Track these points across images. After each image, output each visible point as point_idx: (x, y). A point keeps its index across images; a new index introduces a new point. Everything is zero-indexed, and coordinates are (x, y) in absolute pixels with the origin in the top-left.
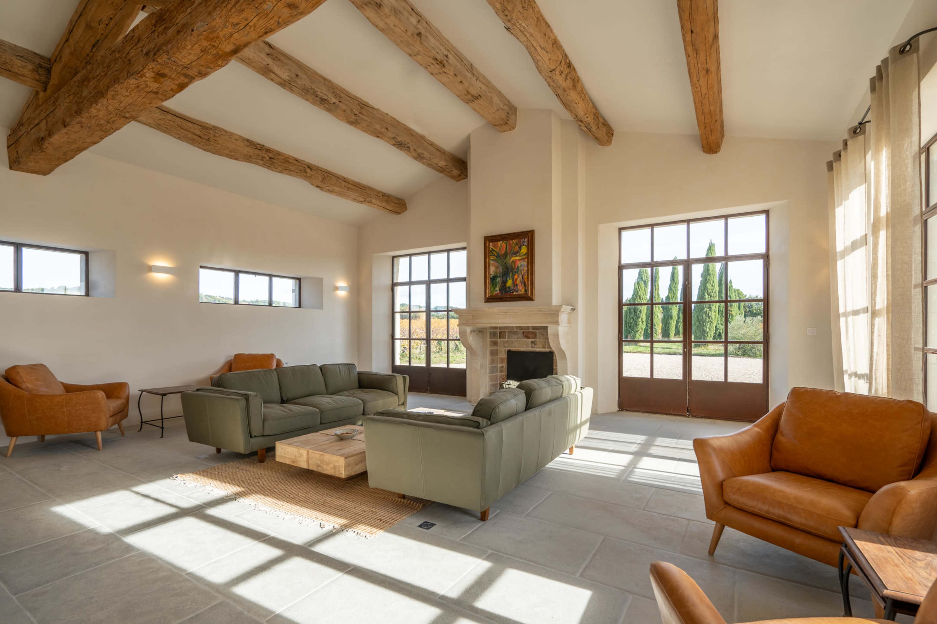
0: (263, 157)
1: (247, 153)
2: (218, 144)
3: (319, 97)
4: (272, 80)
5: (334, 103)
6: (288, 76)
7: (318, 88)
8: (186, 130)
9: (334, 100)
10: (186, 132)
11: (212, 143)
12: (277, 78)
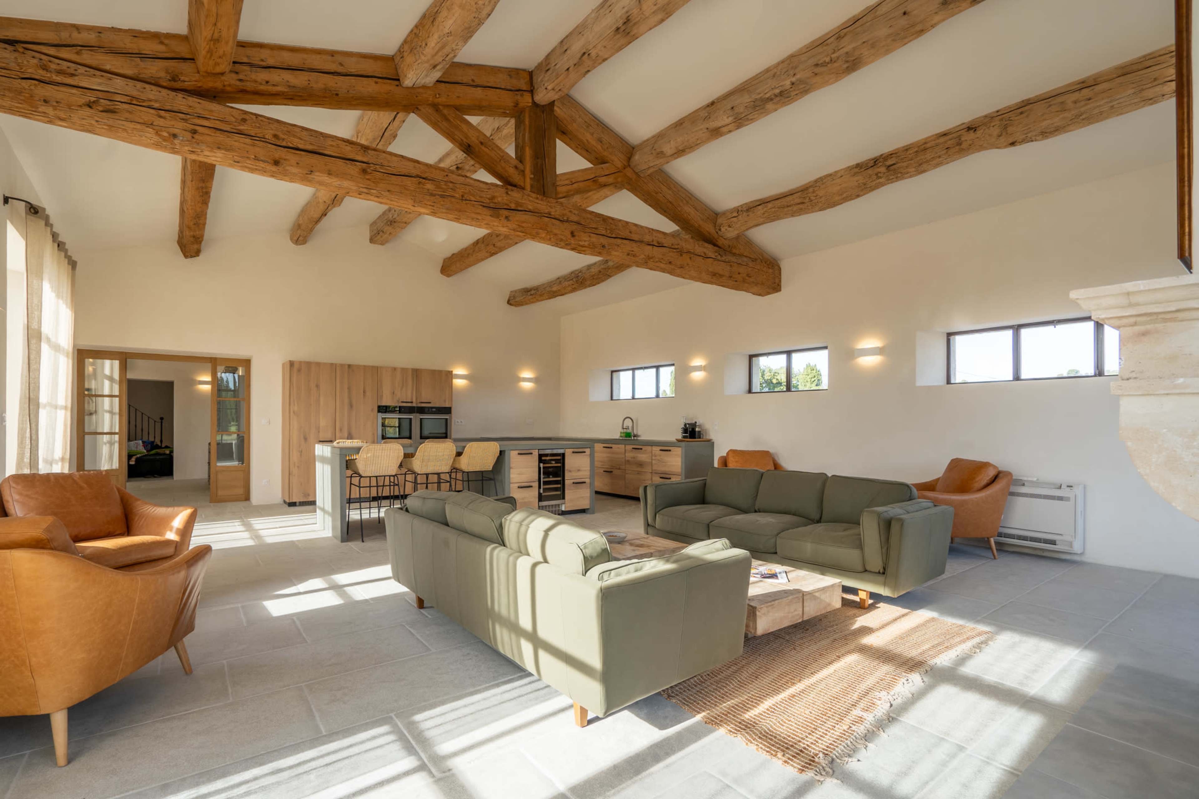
0: (877, 174)
1: (856, 184)
2: (821, 197)
3: (773, 97)
4: (730, 131)
5: (793, 84)
6: (728, 117)
7: (759, 94)
8: (788, 206)
9: (788, 83)
10: (790, 208)
11: (816, 201)
12: (730, 126)
